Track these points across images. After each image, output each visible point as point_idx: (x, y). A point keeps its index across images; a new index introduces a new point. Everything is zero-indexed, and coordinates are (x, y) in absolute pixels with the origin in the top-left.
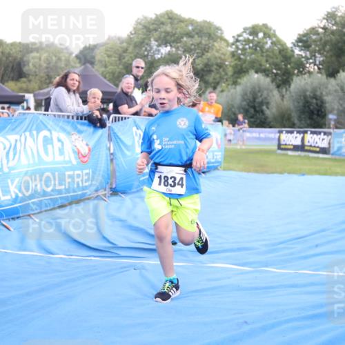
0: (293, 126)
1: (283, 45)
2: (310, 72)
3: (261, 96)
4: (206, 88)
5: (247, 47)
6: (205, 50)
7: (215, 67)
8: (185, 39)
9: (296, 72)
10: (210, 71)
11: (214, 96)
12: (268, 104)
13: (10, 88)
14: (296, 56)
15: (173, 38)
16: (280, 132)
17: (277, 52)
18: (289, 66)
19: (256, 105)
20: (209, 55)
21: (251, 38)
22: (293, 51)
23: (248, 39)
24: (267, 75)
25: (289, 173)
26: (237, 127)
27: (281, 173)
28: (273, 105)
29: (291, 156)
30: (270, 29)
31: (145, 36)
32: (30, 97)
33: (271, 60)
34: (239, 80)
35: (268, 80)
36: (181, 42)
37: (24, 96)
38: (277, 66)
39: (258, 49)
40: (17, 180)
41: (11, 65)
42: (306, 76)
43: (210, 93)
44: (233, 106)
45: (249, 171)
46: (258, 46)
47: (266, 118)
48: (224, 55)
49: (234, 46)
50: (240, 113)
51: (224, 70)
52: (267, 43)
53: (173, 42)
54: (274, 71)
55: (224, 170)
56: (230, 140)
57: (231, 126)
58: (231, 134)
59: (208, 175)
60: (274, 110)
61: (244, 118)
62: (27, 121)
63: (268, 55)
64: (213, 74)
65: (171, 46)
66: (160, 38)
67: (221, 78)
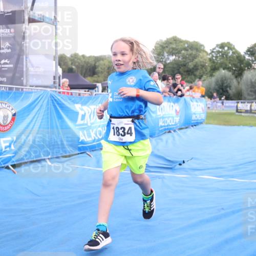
0: (245, 99)
1: (239, 53)
2: (254, 68)
3: (226, 82)
4: (195, 79)
5: (218, 55)
6: (195, 57)
7: (200, 67)
8: (183, 52)
9: (246, 68)
10: (197, 69)
11: (200, 83)
12: (230, 87)
13: (88, 80)
14: (246, 60)
15: (176, 52)
16: (238, 103)
17: (235, 58)
18: (242, 66)
19: (224, 88)
20: (196, 60)
21: (220, 50)
22: (244, 57)
23: (219, 51)
24: (230, 71)
25: (244, 125)
26: (213, 100)
27: (239, 125)
28: (233, 87)
29: (244, 116)
30: (231, 45)
31: (161, 51)
32: (99, 85)
33: (232, 62)
34: (214, 74)
35: (230, 73)
36: (181, 53)
37: (96, 85)
38: (235, 66)
39: (225, 56)
40: (95, 130)
41: (89, 68)
42: (252, 71)
43: (198, 81)
44: (210, 88)
45: (220, 125)
46: (224, 55)
47: (229, 95)
48: (206, 60)
49: (211, 55)
50: (214, 92)
51: (205, 68)
52: (229, 53)
53: (177, 53)
54: (234, 68)
55: (207, 124)
56: (209, 108)
57: (209, 99)
58: (209, 104)
59: (197, 127)
60: (234, 90)
61: (217, 95)
62: (100, 99)
63: (230, 59)
64: (199, 71)
65: (176, 56)
66: (169, 51)
67: (204, 73)
